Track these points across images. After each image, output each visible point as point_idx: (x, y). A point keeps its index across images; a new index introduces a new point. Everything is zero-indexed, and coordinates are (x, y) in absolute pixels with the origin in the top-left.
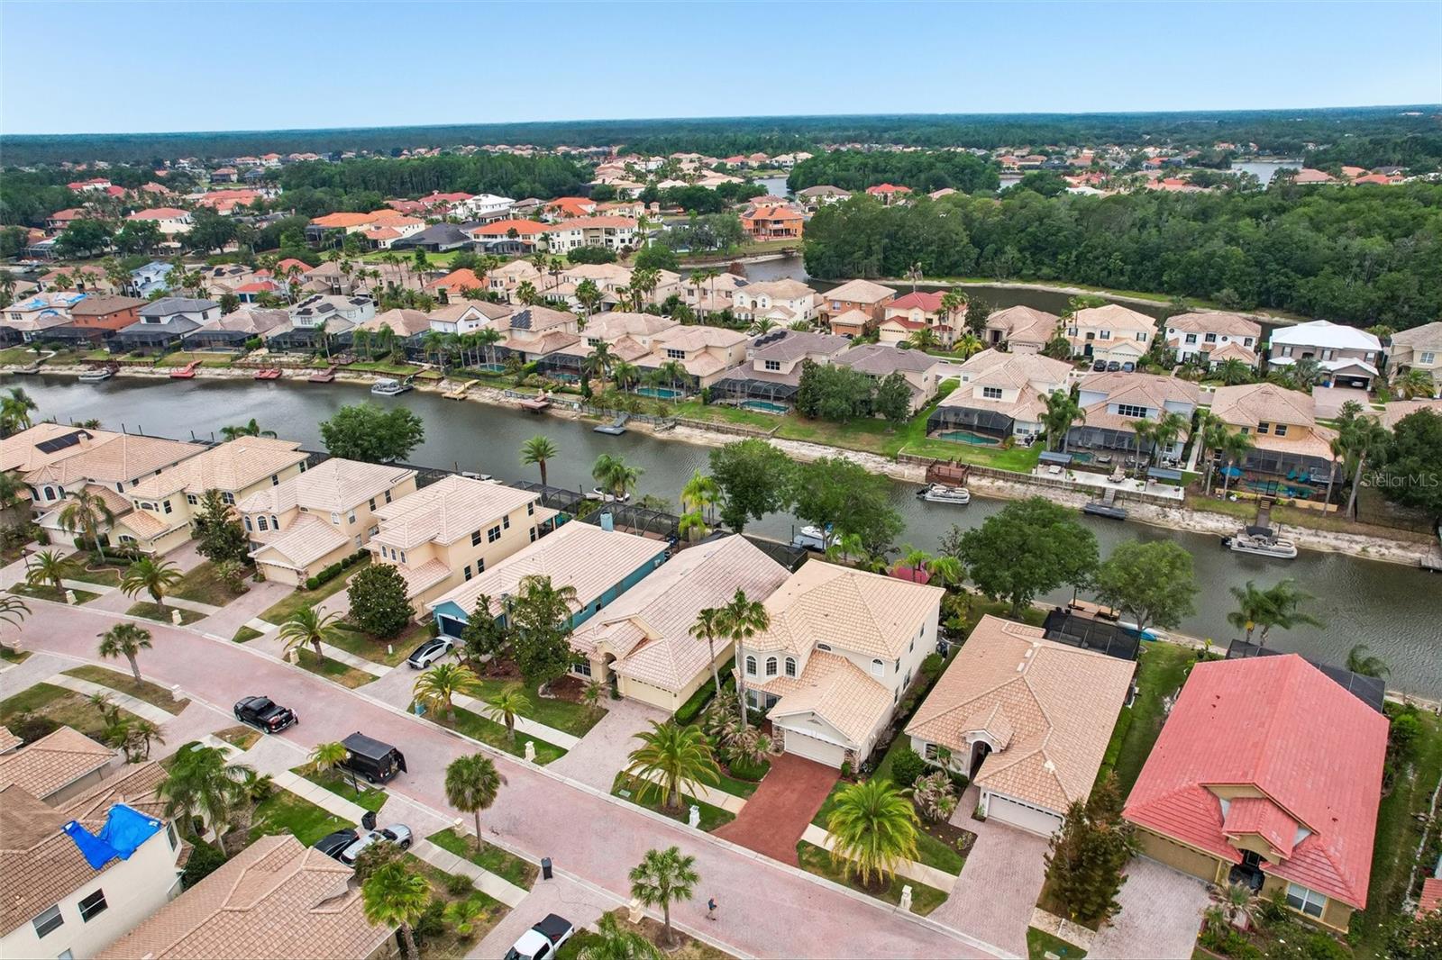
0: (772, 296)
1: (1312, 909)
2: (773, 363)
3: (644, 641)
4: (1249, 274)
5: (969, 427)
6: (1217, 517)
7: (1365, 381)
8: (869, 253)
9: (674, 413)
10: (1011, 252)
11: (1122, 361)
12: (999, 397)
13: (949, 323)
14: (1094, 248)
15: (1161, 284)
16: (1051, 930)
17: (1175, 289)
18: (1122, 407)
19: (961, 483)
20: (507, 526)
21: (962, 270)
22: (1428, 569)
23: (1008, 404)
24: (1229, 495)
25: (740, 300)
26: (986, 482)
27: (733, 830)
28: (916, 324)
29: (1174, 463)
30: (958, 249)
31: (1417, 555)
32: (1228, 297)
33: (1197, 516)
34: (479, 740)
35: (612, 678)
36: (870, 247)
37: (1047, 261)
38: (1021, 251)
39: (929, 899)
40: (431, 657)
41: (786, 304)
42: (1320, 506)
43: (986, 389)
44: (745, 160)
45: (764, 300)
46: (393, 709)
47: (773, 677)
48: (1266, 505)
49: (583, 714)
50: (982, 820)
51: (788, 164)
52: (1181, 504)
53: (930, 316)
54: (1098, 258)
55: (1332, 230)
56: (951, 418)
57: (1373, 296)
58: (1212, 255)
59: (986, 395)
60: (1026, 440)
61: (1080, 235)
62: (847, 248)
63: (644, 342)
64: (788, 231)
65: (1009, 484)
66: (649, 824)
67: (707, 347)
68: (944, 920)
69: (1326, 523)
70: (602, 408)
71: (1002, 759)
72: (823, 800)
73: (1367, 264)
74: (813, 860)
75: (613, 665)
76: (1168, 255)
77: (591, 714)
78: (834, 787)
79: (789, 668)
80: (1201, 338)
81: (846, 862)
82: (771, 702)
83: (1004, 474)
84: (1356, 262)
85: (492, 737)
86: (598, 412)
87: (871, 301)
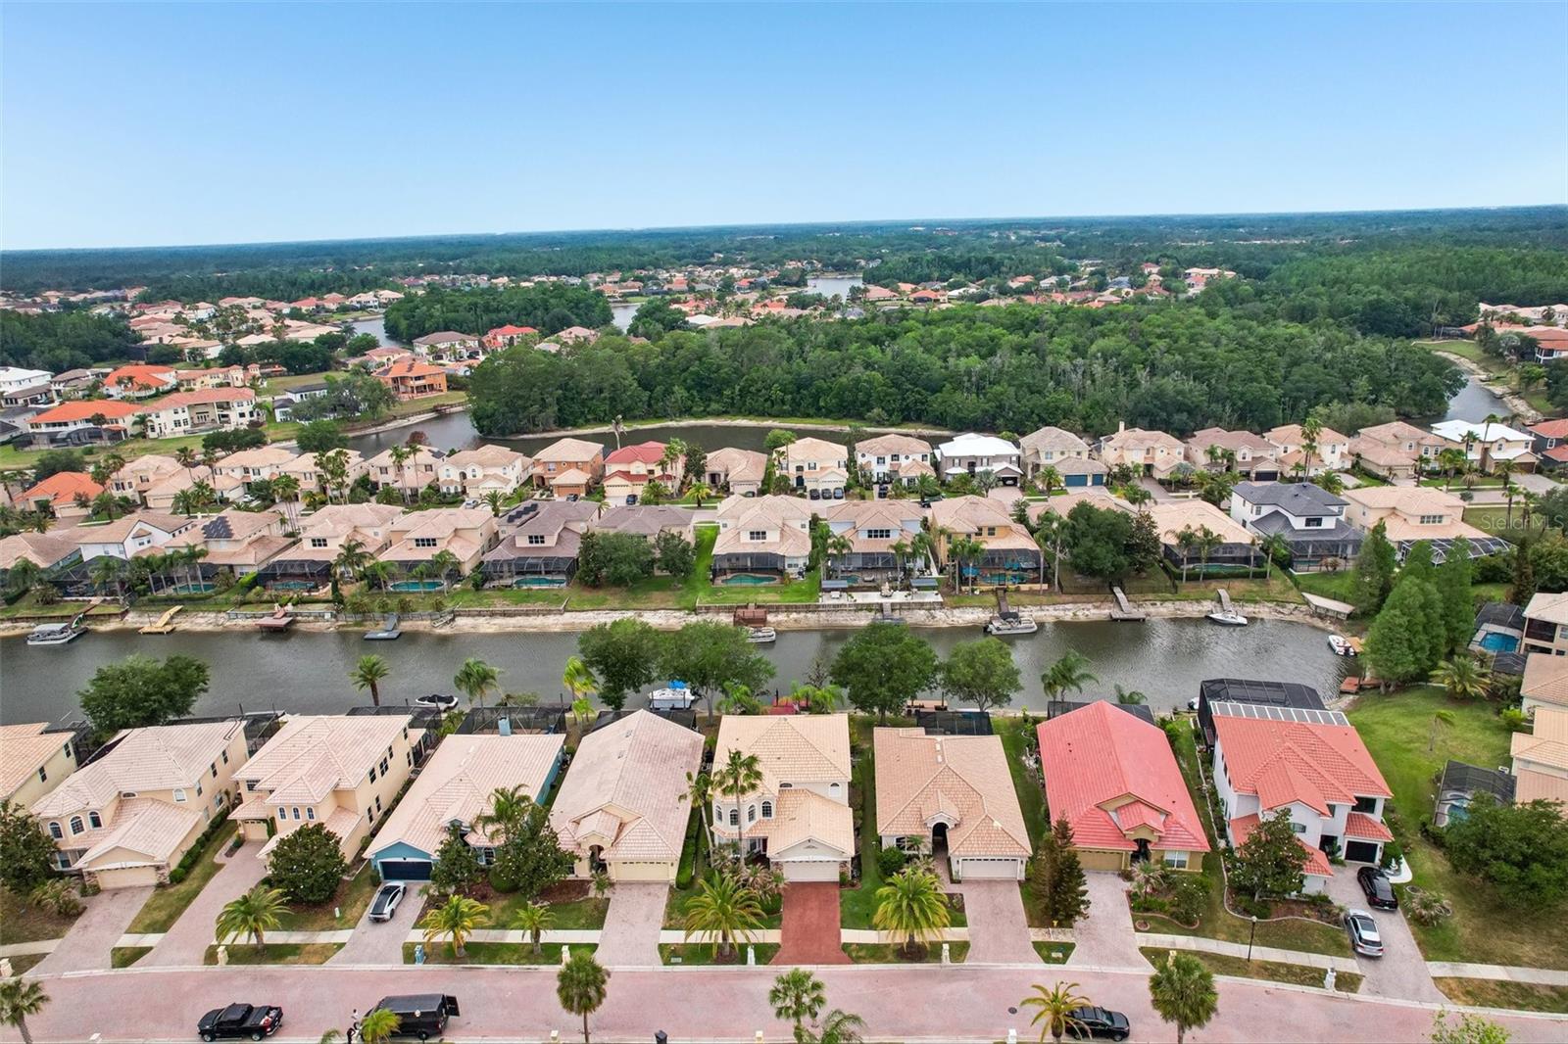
0: (482, 465)
1: (1181, 864)
2: (536, 537)
3: (622, 826)
4: (891, 395)
5: (745, 570)
6: (971, 610)
7: (1015, 479)
8: (544, 406)
9: (447, 604)
10: (679, 392)
11: (832, 487)
12: (765, 538)
13: (669, 472)
14: (754, 381)
15: (819, 409)
16: (1046, 939)
17: (831, 412)
18: (870, 531)
19: (764, 621)
20: (391, 756)
21: (637, 413)
22: (1116, 620)
23: (772, 544)
24: (973, 591)
25: (446, 473)
26: (782, 617)
27: (786, 955)
28: (639, 477)
29: (922, 572)
30: (629, 393)
31: (1107, 611)
32: (879, 415)
33: (956, 612)
34: (503, 963)
35: (600, 866)
36: (543, 399)
37: (713, 397)
38: (688, 389)
39: (960, 949)
40: (392, 906)
41: (499, 471)
42: (1036, 587)
43: (752, 533)
44: (320, 303)
45: (474, 470)
46: (388, 967)
47: (753, 823)
48: (1000, 593)
49: (588, 908)
50: (959, 882)
51: (371, 304)
52: (942, 605)
53: (651, 467)
54: (760, 391)
55: (939, 351)
56: (726, 565)
57: (987, 407)
58: (858, 380)
59: (752, 538)
60: (800, 573)
61: (736, 371)
62: (520, 402)
63: (376, 534)
64: (431, 387)
65: (802, 615)
66: (715, 976)
67: (456, 530)
68: (977, 960)
69: (1044, 599)
70: (362, 612)
71: (960, 831)
72: (839, 909)
73: (974, 379)
74: (862, 954)
75: (602, 855)
76: (820, 383)
77: (596, 907)
78: (841, 896)
79: (767, 811)
80: (888, 459)
81: (887, 946)
82: (753, 846)
83: (796, 607)
84: (966, 379)
85: (515, 957)
86: (359, 618)
87: (587, 458)
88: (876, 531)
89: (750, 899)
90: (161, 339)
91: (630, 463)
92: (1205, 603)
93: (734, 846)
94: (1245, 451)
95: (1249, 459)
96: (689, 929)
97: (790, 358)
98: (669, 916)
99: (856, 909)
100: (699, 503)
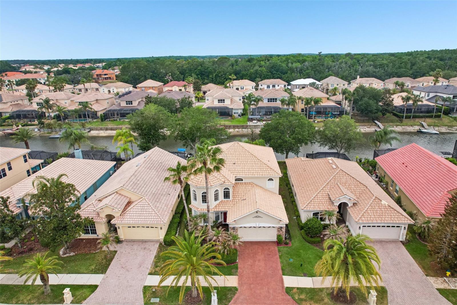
0: (117, 88)
2: (129, 102)
3: (129, 203)
4: (269, 75)
9: (88, 126)
12: (224, 102)
14: (220, 72)
16: (447, 286)
18: (268, 99)
20: (10, 169)
23: (227, 103)
24: (314, 121)
25: (103, 91)
26: (231, 130)
27: (242, 297)
30: (176, 76)
31: (374, 129)
35: (113, 229)
36: (145, 76)
37: (206, 78)
38: (197, 75)
41: (123, 90)
43: (219, 100)
44: (83, 65)
45: (113, 89)
47: (218, 202)
49: (100, 258)
51: (100, 66)
53: (180, 88)
54: (222, 76)
55: (285, 63)
58: (257, 70)
59: (219, 102)
60: (239, 116)
63: (66, 103)
64: (110, 78)
65: (240, 130)
67: (97, 100)
70: (51, 128)
71: (357, 208)
72: (279, 260)
73: (298, 70)
74: (303, 296)
75: (113, 222)
76: (243, 72)
77: (106, 257)
78: (279, 251)
79: (227, 195)
80: (271, 86)
81: (321, 290)
82: (217, 218)
83: (238, 126)
84: (295, 69)
85: (29, 298)
86: (50, 130)
87: (156, 86)
88: (271, 99)
89: (214, 251)
90: (26, 69)
91: (172, 87)
92: (415, 126)
93: (204, 217)
94: (409, 83)
95: (410, 87)
96: (165, 276)
97: (233, 66)
98: (156, 265)
99: (292, 260)
100: (198, 101)
